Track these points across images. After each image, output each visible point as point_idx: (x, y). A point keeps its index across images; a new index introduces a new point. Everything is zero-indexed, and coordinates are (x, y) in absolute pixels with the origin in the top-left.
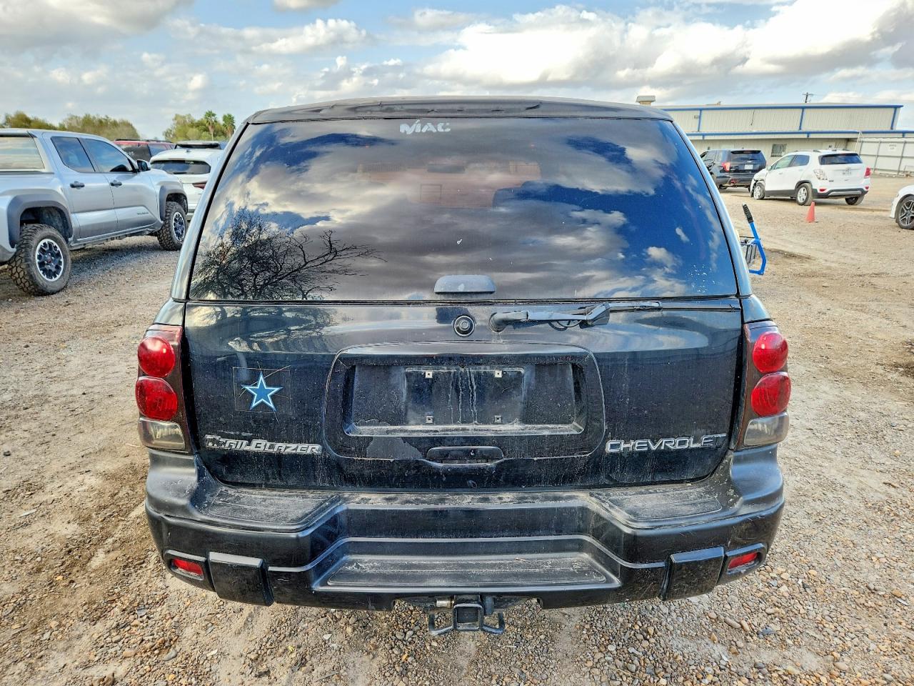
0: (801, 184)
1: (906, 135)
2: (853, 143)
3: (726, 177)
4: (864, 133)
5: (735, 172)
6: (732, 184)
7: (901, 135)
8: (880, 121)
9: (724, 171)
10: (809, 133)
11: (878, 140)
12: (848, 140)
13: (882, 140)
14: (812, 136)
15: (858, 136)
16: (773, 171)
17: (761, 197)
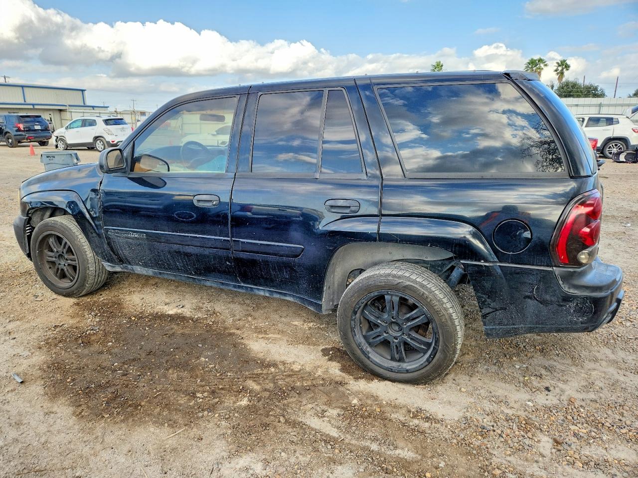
0: (96, 138)
1: (95, 108)
2: (65, 113)
3: (22, 135)
4: (69, 106)
5: (27, 131)
6: (29, 140)
7: (92, 108)
8: (76, 99)
9: (19, 130)
10: (33, 105)
11: (81, 111)
12: (60, 110)
13: (85, 111)
14: (36, 107)
15: (67, 108)
16: (69, 130)
17: (66, 148)
